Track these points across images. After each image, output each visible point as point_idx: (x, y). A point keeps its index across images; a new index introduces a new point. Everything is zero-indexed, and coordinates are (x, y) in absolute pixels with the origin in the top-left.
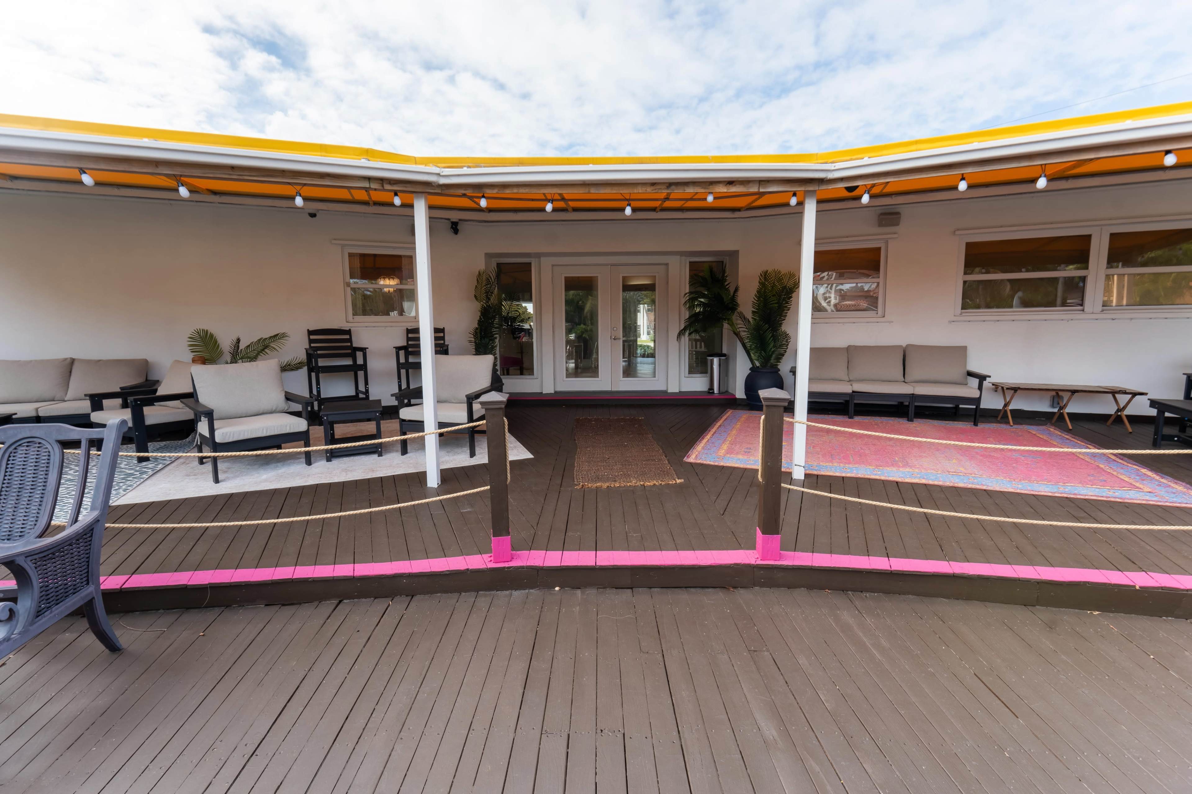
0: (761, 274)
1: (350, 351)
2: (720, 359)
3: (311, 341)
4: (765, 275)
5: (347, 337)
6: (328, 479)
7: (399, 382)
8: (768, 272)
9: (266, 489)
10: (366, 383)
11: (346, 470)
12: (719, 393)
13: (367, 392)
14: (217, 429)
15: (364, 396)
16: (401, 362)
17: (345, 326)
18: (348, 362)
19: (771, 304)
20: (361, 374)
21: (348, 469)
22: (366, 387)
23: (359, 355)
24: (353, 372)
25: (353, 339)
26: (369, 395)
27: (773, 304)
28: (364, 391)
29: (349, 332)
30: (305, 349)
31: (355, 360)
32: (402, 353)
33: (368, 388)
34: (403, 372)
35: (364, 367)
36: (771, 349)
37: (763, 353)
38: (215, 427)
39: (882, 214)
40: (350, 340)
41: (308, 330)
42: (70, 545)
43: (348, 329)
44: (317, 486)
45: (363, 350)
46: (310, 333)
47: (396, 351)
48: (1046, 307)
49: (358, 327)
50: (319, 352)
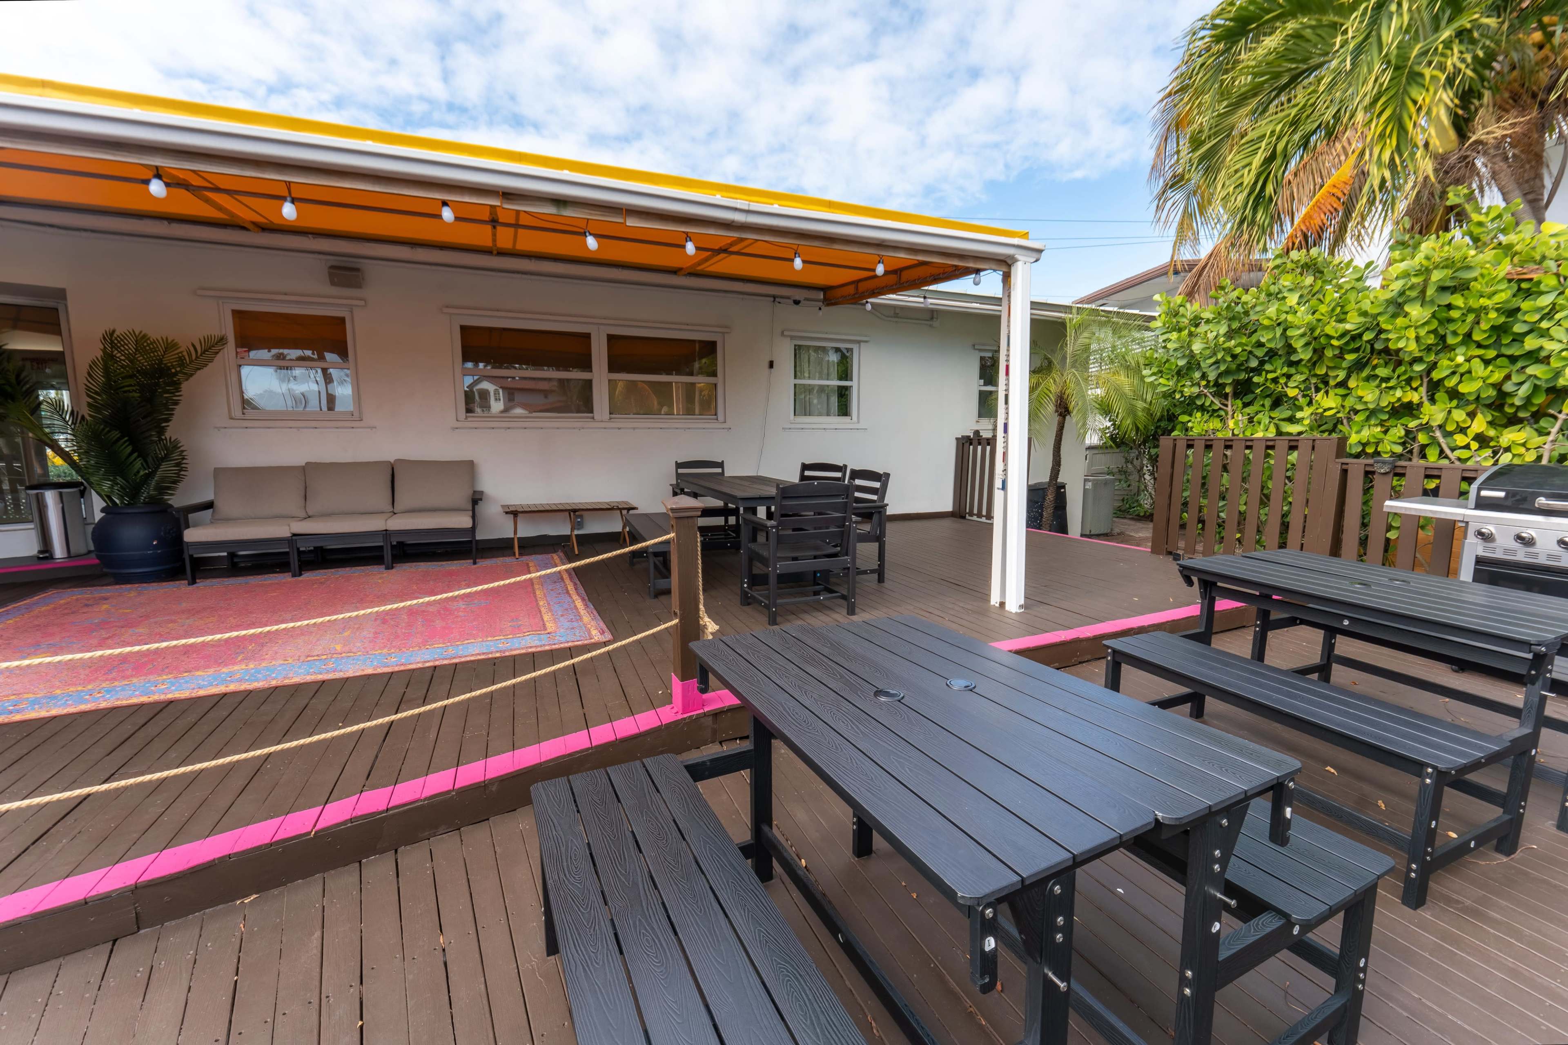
0: (104, 338)
2: (61, 494)
4: (111, 340)
8: (115, 335)
12: (69, 556)
19: (125, 392)
27: (129, 391)
36: (138, 472)
37: (119, 480)
39: (332, 267)
48: (559, 412)
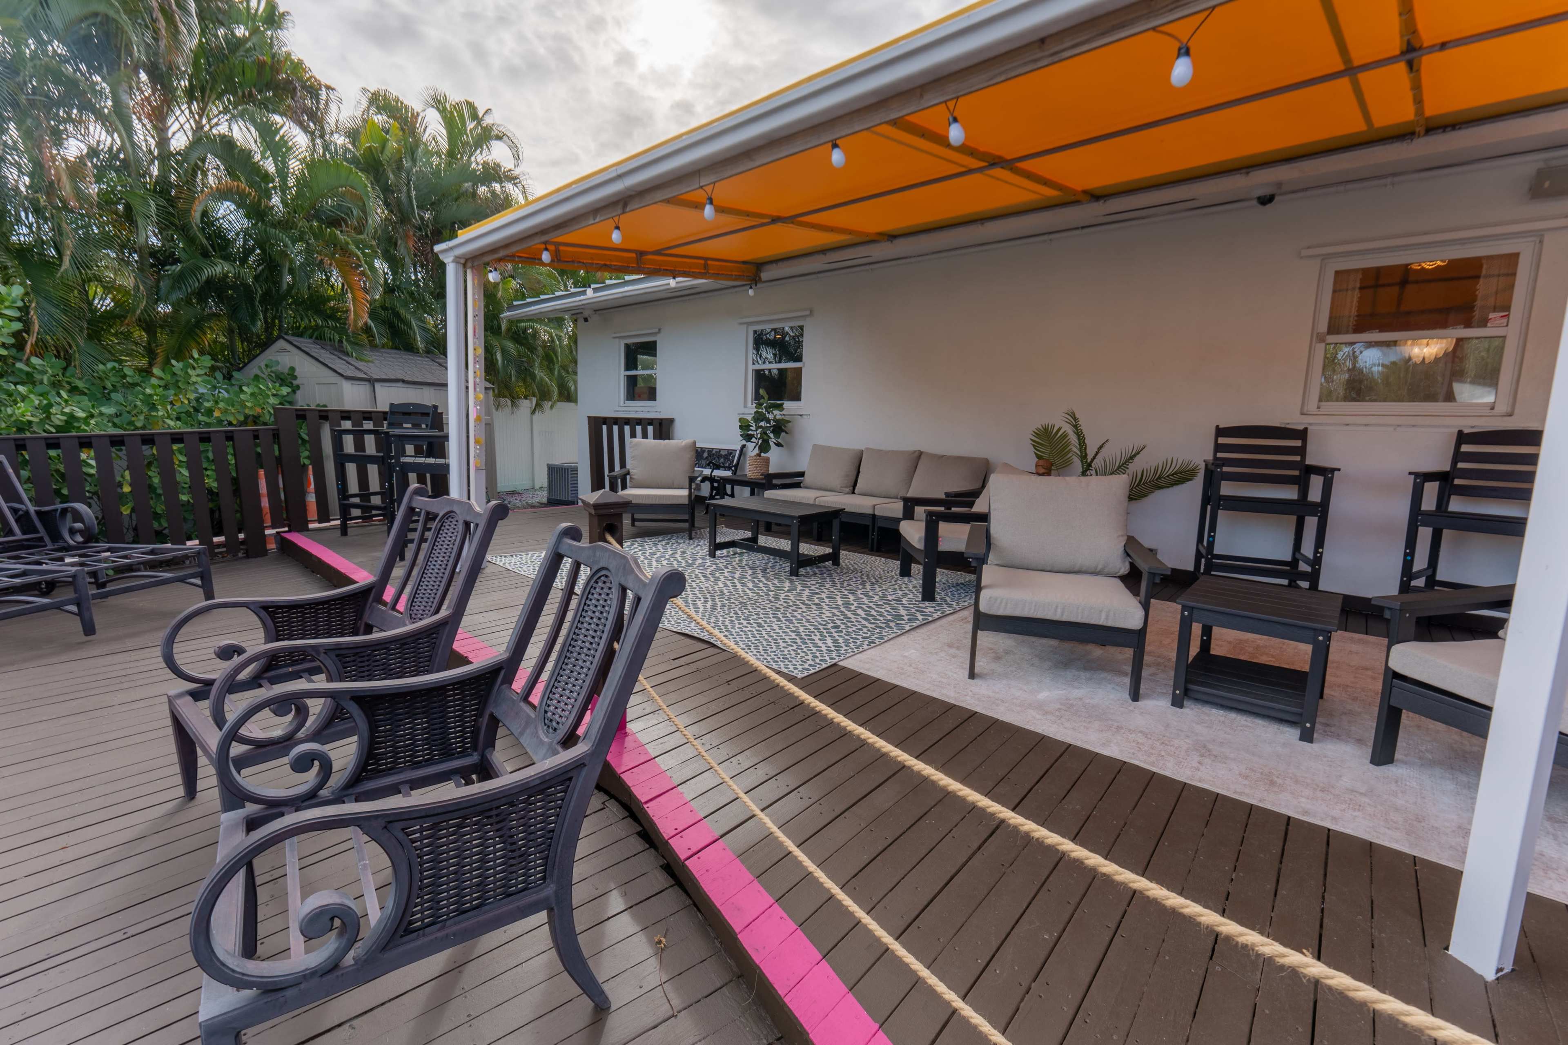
1: (1297, 473)
3: (1218, 448)
5: (1298, 443)
6: (1153, 758)
7: (1406, 555)
9: (1027, 727)
10: (1320, 542)
11: (1203, 750)
13: (1317, 561)
14: (986, 587)
15: (1308, 569)
16: (1422, 509)
17: (1296, 422)
18: (1290, 493)
20: (1311, 522)
21: (1210, 746)
22: (1316, 551)
23: (1316, 483)
24: (1295, 517)
25: (1310, 448)
26: (1320, 568)
28: (1311, 558)
29: (1302, 434)
30: (1205, 461)
31: (1304, 491)
32: (1431, 489)
33: (1321, 553)
34: (1425, 534)
35: (1322, 510)
38: (983, 584)
40: (1302, 451)
41: (1217, 426)
42: (511, 804)
43: (1301, 428)
44: (1121, 768)
45: (1327, 473)
46: (1220, 432)
47: (1415, 483)
49: (1327, 424)
50: (1225, 469)
